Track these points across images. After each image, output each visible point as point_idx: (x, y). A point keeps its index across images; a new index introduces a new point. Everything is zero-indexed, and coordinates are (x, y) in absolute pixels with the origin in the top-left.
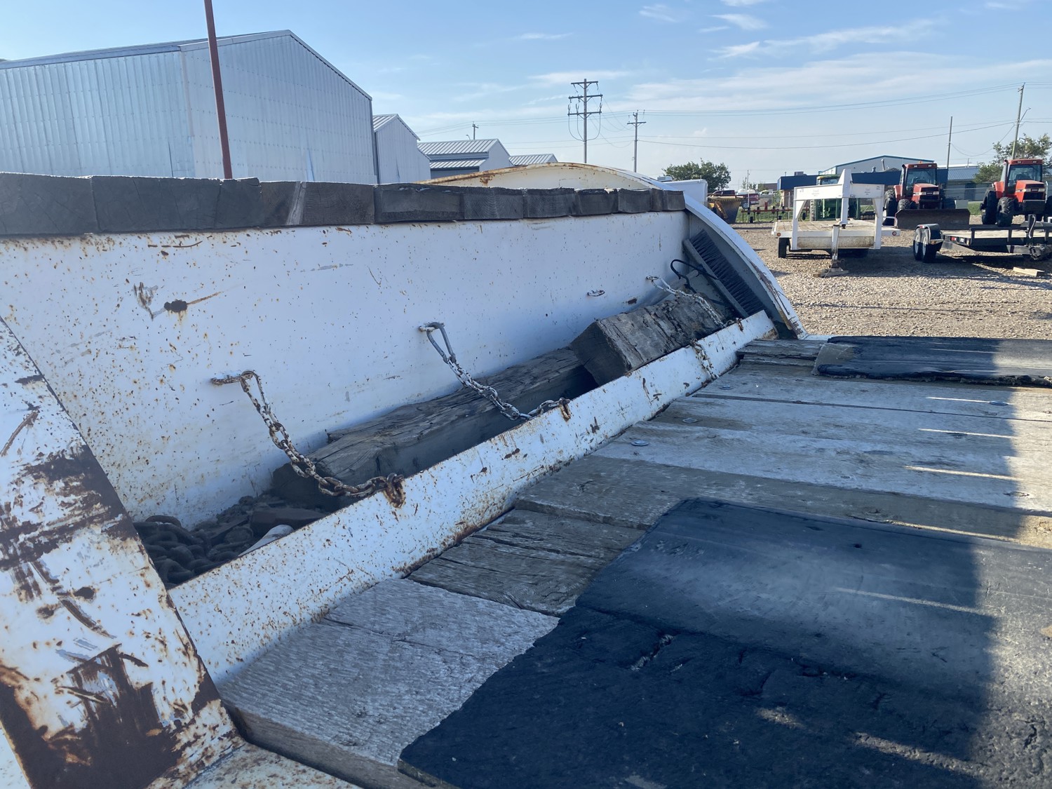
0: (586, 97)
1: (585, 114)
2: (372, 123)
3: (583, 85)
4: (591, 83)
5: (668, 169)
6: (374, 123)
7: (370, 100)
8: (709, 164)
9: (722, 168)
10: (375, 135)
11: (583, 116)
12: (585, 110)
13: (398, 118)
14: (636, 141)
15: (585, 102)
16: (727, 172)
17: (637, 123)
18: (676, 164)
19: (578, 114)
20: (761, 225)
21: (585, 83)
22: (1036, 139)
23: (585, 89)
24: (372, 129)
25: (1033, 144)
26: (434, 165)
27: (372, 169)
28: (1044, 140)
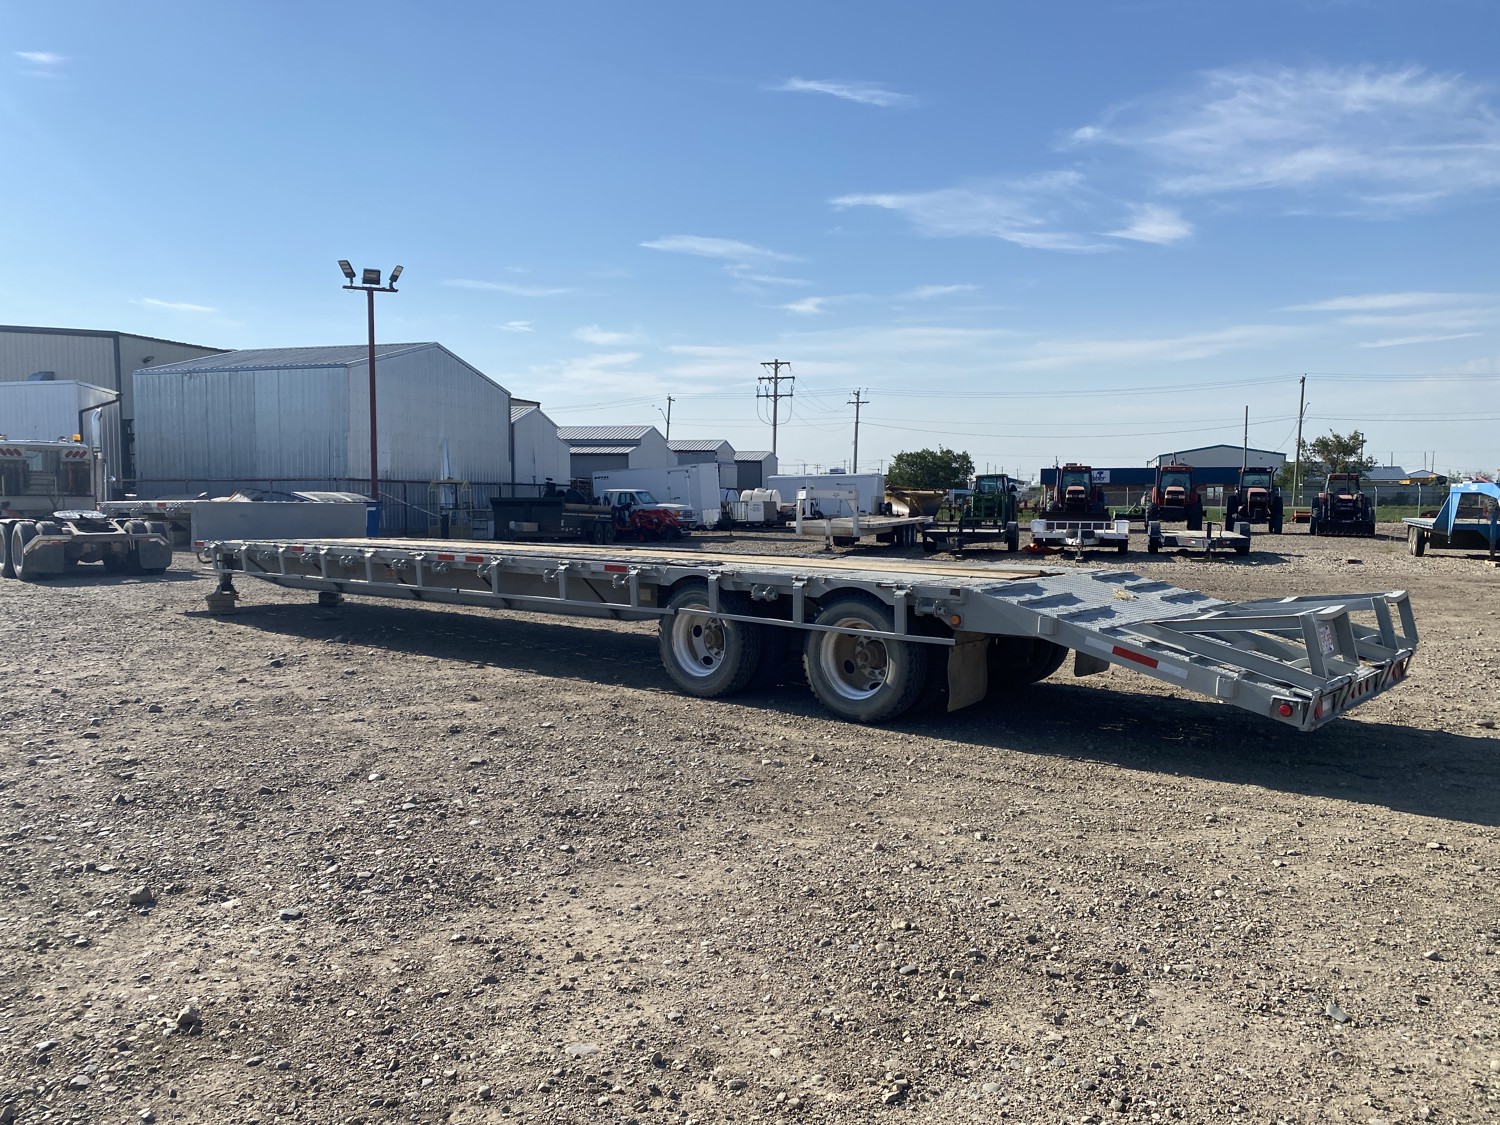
0: (776, 378)
1: (775, 396)
2: (509, 413)
3: (773, 366)
4: (782, 364)
5: (899, 456)
6: (512, 414)
8: (949, 452)
9: (965, 458)
10: (512, 426)
11: (773, 398)
12: (776, 391)
14: (857, 423)
15: (776, 384)
16: (970, 461)
17: (858, 403)
18: (908, 451)
19: (767, 396)
21: (776, 363)
22: (1345, 436)
23: (776, 370)
24: (510, 420)
25: (1339, 442)
26: (574, 450)
27: (507, 456)
28: (1355, 437)
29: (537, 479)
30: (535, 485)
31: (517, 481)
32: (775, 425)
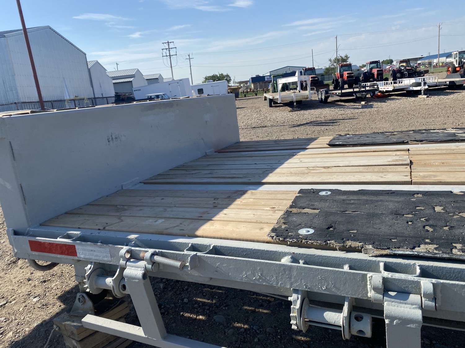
0: (169, 48)
1: (170, 56)
2: (87, 64)
3: (167, 44)
4: (170, 42)
5: (205, 77)
6: (88, 64)
7: (85, 55)
8: (222, 74)
9: (228, 76)
10: (89, 70)
12: (170, 54)
13: (97, 62)
14: (190, 66)
15: (169, 51)
16: (230, 77)
17: (190, 59)
18: (208, 75)
19: (167, 56)
20: (250, 98)
21: (168, 43)
22: (343, 56)
23: (169, 45)
24: (88, 67)
25: (342, 58)
26: (114, 81)
27: (90, 86)
28: (346, 56)
29: (103, 95)
30: (103, 98)
31: (96, 96)
32: (171, 67)
